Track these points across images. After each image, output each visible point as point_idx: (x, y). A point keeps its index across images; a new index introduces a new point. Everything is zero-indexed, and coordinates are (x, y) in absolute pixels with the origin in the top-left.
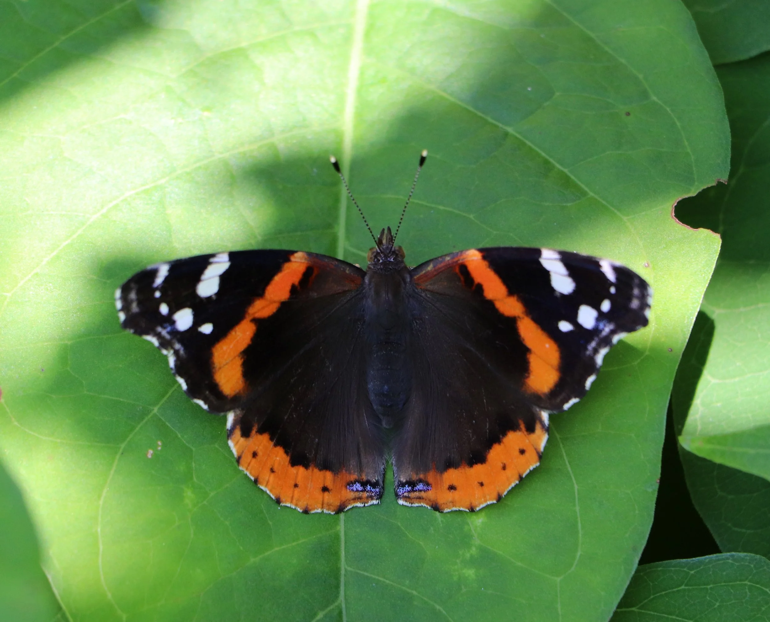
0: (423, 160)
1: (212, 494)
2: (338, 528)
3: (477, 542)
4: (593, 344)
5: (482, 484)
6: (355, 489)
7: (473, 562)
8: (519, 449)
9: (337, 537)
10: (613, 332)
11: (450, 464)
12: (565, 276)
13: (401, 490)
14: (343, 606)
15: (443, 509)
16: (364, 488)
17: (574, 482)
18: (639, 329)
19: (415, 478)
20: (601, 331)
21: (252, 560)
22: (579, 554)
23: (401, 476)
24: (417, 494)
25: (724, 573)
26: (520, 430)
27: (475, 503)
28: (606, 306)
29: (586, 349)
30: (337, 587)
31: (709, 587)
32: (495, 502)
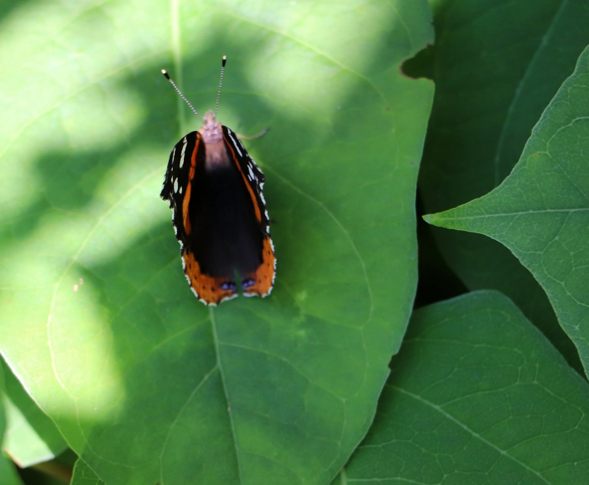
0: (224, 62)
2: (210, 317)
3: (303, 311)
6: (224, 288)
7: (303, 326)
9: (209, 324)
14: (221, 368)
16: (229, 286)
17: (361, 261)
21: (155, 347)
22: (372, 309)
24: (251, 287)
30: (215, 357)
32: (272, 288)
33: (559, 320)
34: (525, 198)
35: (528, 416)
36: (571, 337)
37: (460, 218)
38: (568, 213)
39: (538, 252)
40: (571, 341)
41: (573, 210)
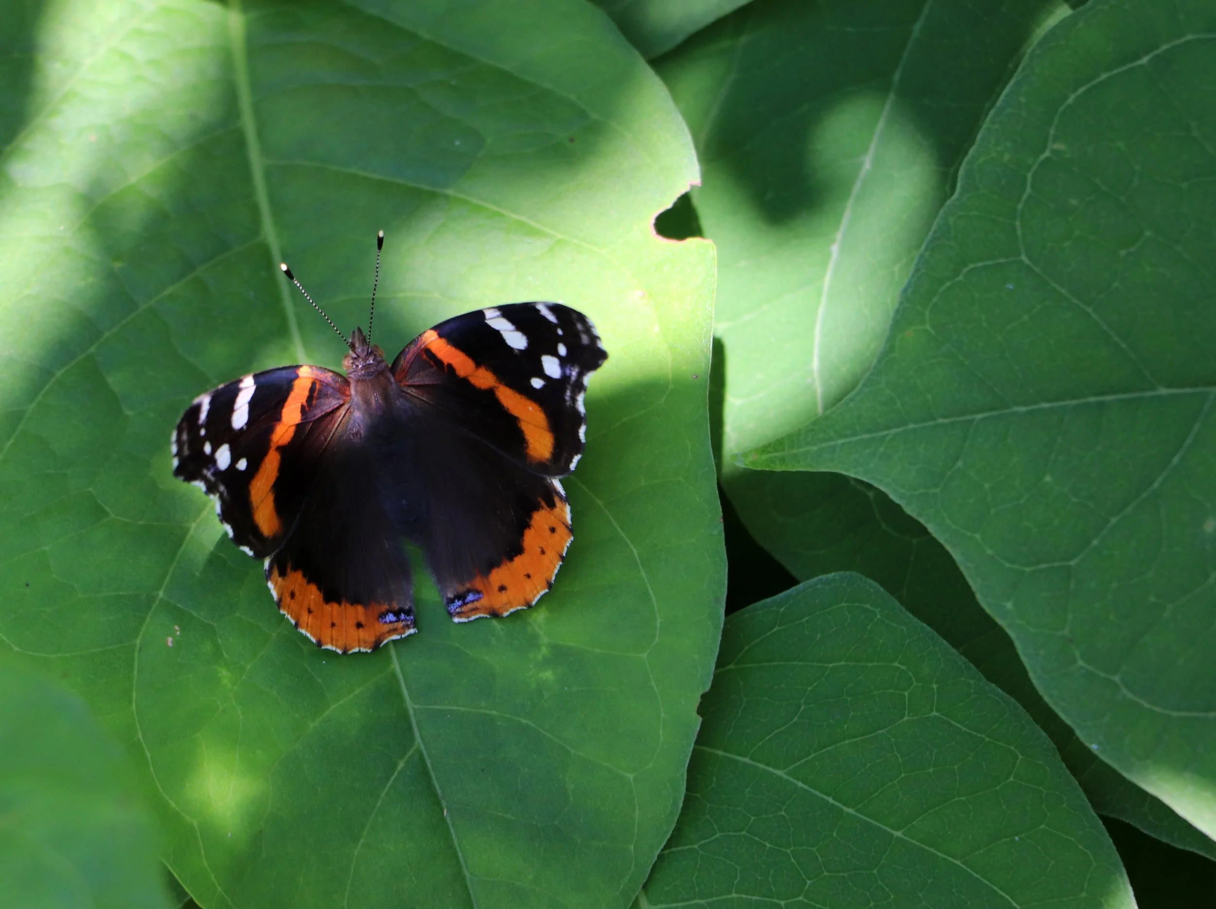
1: (249, 667)
2: (392, 666)
3: (545, 640)
4: (568, 393)
5: (528, 576)
6: (388, 621)
7: (546, 663)
8: (549, 528)
9: (394, 676)
10: (581, 375)
11: (492, 564)
12: (514, 331)
13: (452, 607)
14: (422, 747)
15: (502, 613)
16: (398, 617)
17: (632, 546)
18: (602, 364)
19: (461, 589)
20: (570, 377)
21: (312, 725)
22: (659, 621)
23: (448, 593)
24: (470, 606)
25: (817, 601)
26: (543, 508)
27: (530, 596)
28: (562, 350)
29: (565, 400)
30: (410, 728)
31: (804, 620)
32: (547, 590)
33: (979, 596)
34: (899, 405)
35: (931, 770)
36: (1000, 621)
37: (795, 451)
38: (972, 421)
39: (932, 491)
40: (1001, 630)
41: (979, 416)
